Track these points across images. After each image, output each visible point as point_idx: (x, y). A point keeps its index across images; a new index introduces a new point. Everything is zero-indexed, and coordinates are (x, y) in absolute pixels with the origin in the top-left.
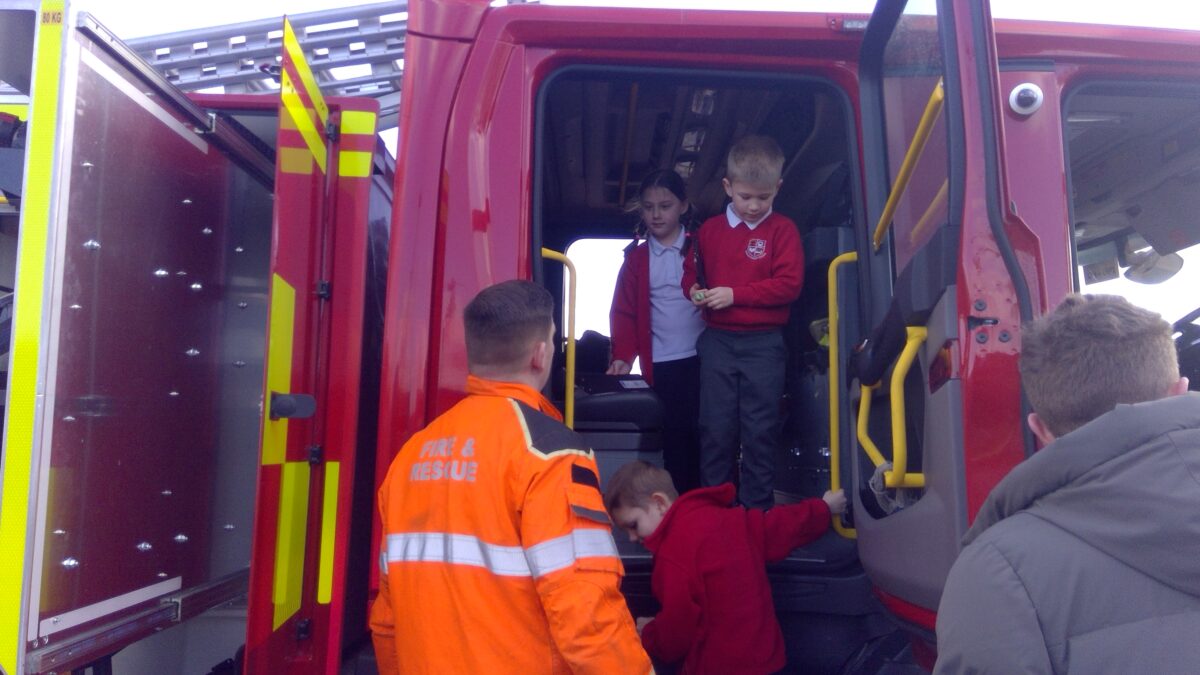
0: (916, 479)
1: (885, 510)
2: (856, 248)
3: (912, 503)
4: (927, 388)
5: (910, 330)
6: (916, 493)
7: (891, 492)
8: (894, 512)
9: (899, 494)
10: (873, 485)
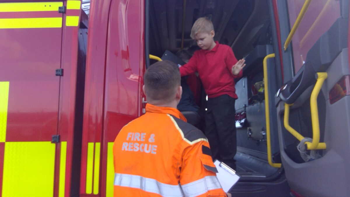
0: (323, 145)
1: (305, 160)
2: (274, 52)
3: (319, 158)
4: (328, 102)
5: (319, 74)
6: (320, 153)
7: (308, 152)
8: (310, 160)
9: (312, 153)
10: (299, 148)
